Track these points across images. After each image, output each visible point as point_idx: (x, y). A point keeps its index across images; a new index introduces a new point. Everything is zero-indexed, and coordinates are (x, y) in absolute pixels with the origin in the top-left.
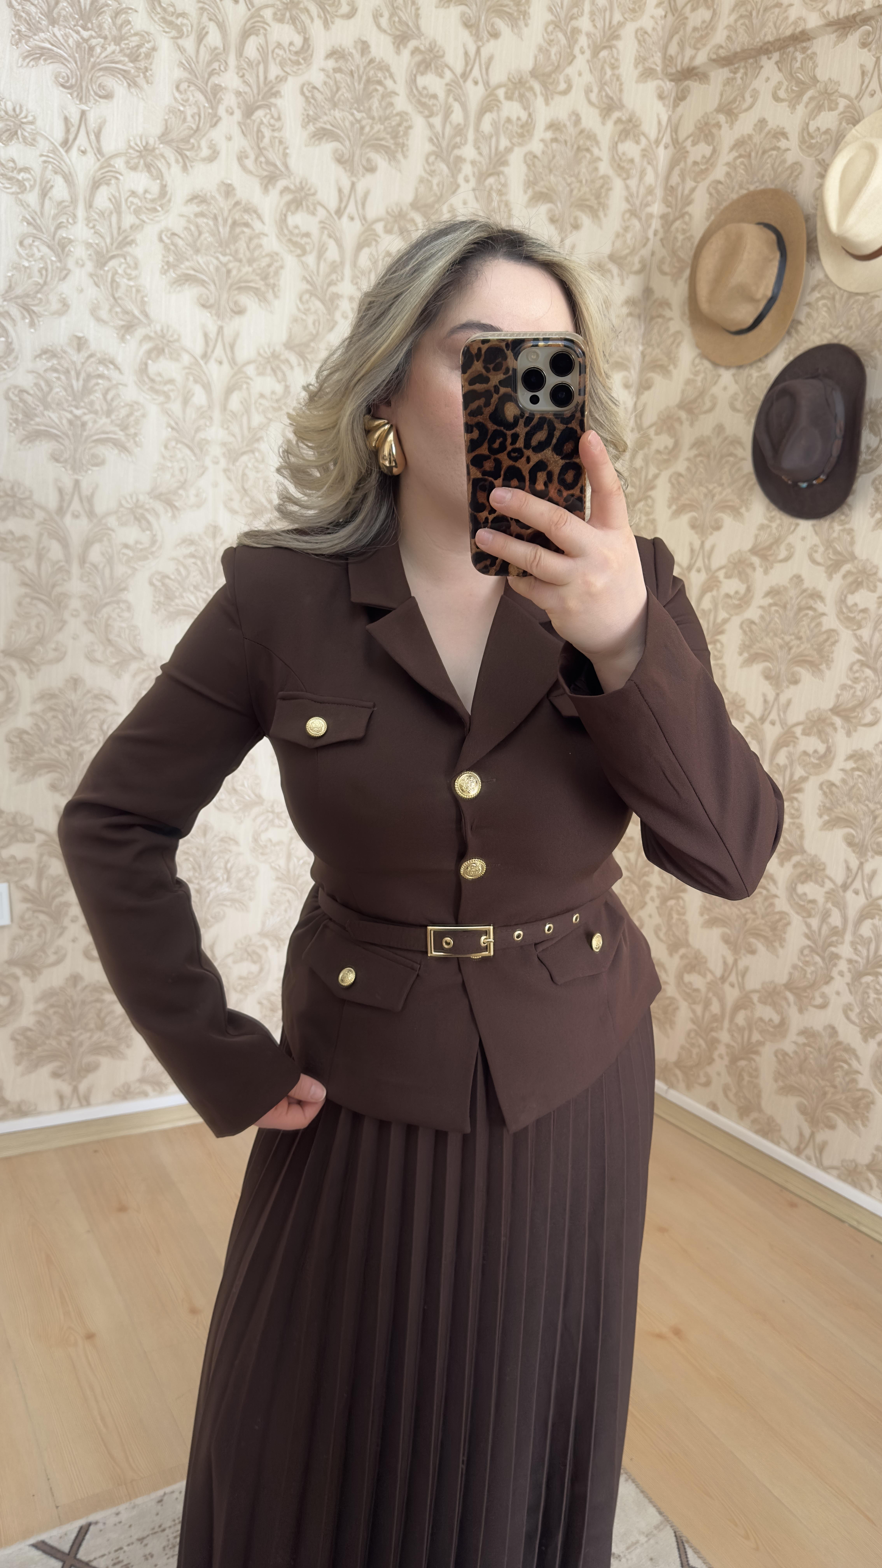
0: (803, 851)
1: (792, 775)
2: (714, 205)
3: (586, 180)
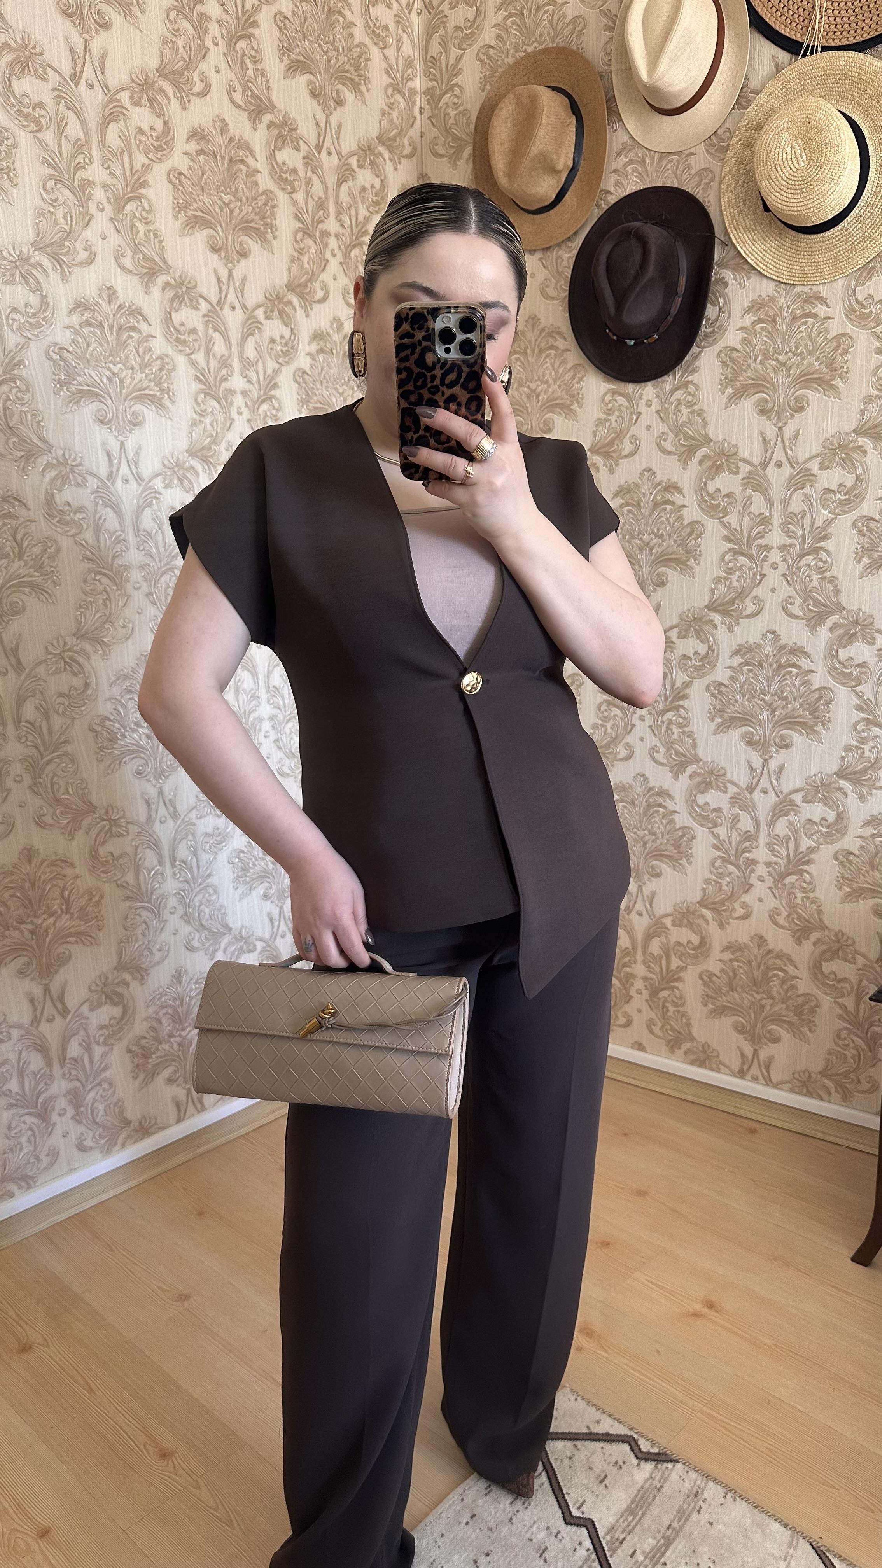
0: (697, 760)
1: (673, 683)
2: (488, 73)
3: (343, 48)
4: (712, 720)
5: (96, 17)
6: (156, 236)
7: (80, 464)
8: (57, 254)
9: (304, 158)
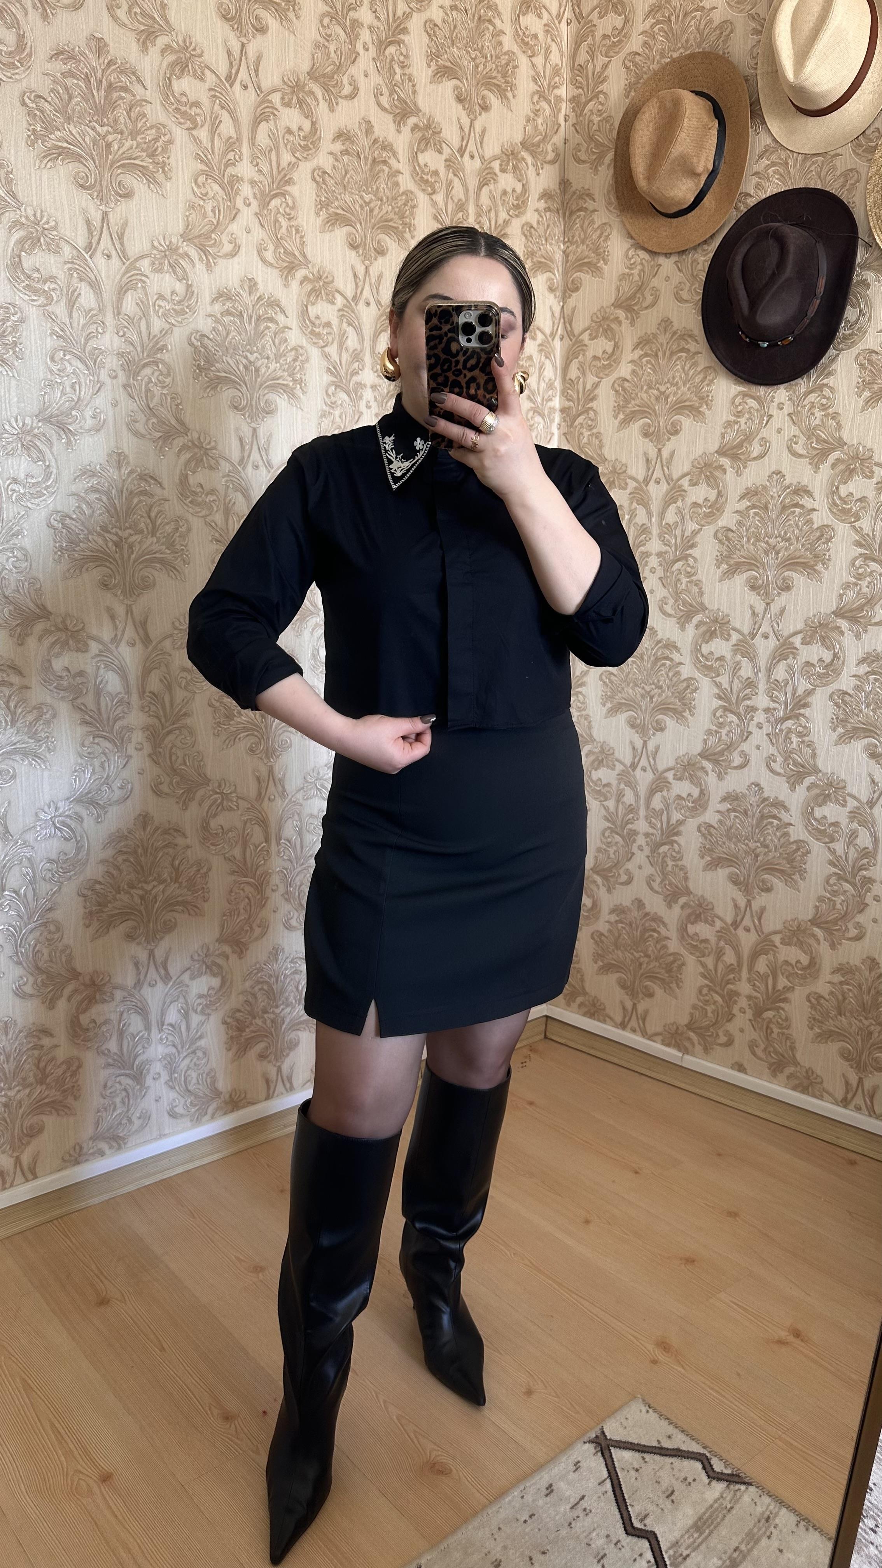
0: (816, 771)
1: (794, 690)
2: (633, 80)
3: (491, 56)
4: (834, 730)
5: (254, 22)
6: (297, 231)
7: (214, 448)
8: (204, 246)
9: (446, 160)
